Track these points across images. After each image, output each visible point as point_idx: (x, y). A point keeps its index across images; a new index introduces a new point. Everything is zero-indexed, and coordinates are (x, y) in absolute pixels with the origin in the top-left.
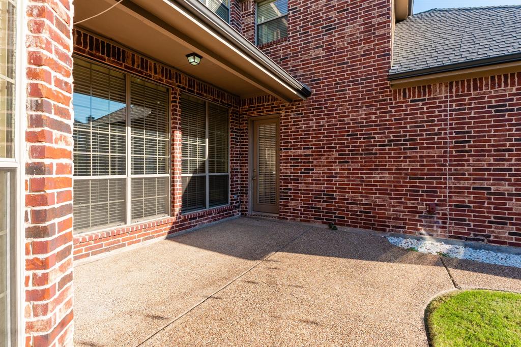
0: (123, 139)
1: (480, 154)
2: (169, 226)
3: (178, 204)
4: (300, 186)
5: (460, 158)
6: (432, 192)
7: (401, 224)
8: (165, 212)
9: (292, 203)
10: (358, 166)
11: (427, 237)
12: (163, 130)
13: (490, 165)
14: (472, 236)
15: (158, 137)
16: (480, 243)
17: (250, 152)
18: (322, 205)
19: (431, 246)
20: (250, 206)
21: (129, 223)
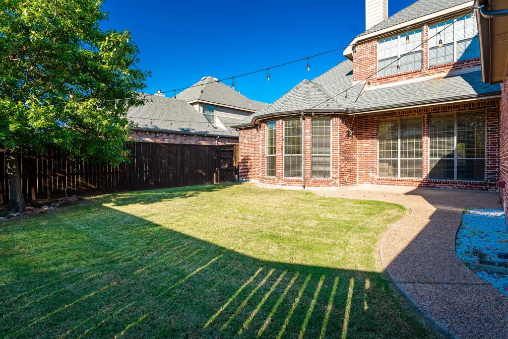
0: (397, 144)
2: (419, 183)
3: (426, 173)
8: (420, 177)
15: (415, 141)
21: (399, 177)
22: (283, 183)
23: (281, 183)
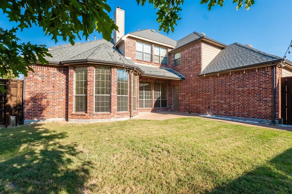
0: (143, 92)
1: (218, 94)
2: (151, 110)
3: (153, 105)
4: (183, 103)
5: (214, 95)
6: (209, 103)
7: (203, 111)
8: (151, 107)
9: (182, 107)
10: (195, 97)
11: (208, 114)
12: (150, 90)
13: (220, 96)
14: (217, 114)
15: (149, 92)
16: (218, 115)
17: (173, 94)
18: (188, 107)
19: (209, 116)
20: (173, 108)
21: (144, 108)
22: (117, 116)
23: (116, 117)
